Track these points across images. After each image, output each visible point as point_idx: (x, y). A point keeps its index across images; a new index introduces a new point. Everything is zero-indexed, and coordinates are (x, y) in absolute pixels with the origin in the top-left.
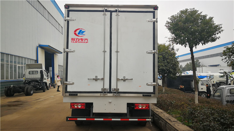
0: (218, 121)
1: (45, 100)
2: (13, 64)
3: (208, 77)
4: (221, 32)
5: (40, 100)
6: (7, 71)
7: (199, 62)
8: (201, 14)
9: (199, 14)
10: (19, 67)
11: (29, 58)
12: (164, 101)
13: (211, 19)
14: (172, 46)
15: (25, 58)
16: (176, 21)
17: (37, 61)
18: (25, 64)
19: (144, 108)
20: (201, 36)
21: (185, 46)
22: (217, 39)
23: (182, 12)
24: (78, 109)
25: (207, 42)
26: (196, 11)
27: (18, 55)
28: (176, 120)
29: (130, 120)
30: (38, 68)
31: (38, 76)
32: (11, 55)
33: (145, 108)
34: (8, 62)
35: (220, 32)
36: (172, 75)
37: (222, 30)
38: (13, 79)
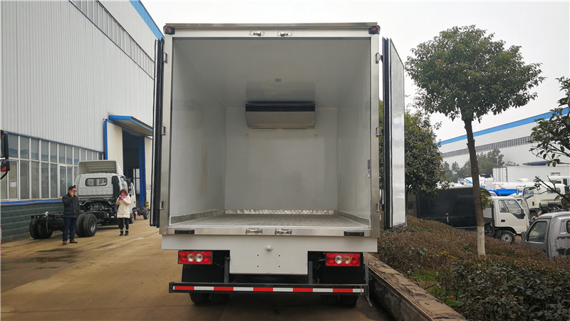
0: (520, 292)
1: (123, 246)
2: (50, 162)
3: (519, 192)
4: (539, 83)
5: (111, 247)
6: (36, 179)
7: (499, 154)
8: (492, 38)
9: (485, 38)
10: (62, 169)
11: (85, 147)
12: (402, 248)
13: (515, 50)
14: (424, 116)
15: (77, 148)
16: (430, 57)
17: (104, 154)
18: (76, 161)
19: (347, 262)
20: (490, 92)
21: (452, 117)
22: (530, 99)
23: (445, 35)
24: (195, 265)
25: (506, 107)
26: (479, 33)
27: (60, 141)
28: (423, 291)
29: (315, 290)
30: (106, 172)
31: (107, 190)
32: (43, 140)
33: (351, 263)
34: (37, 158)
35: (536, 83)
36: (424, 188)
37: (542, 79)
38: (50, 198)
